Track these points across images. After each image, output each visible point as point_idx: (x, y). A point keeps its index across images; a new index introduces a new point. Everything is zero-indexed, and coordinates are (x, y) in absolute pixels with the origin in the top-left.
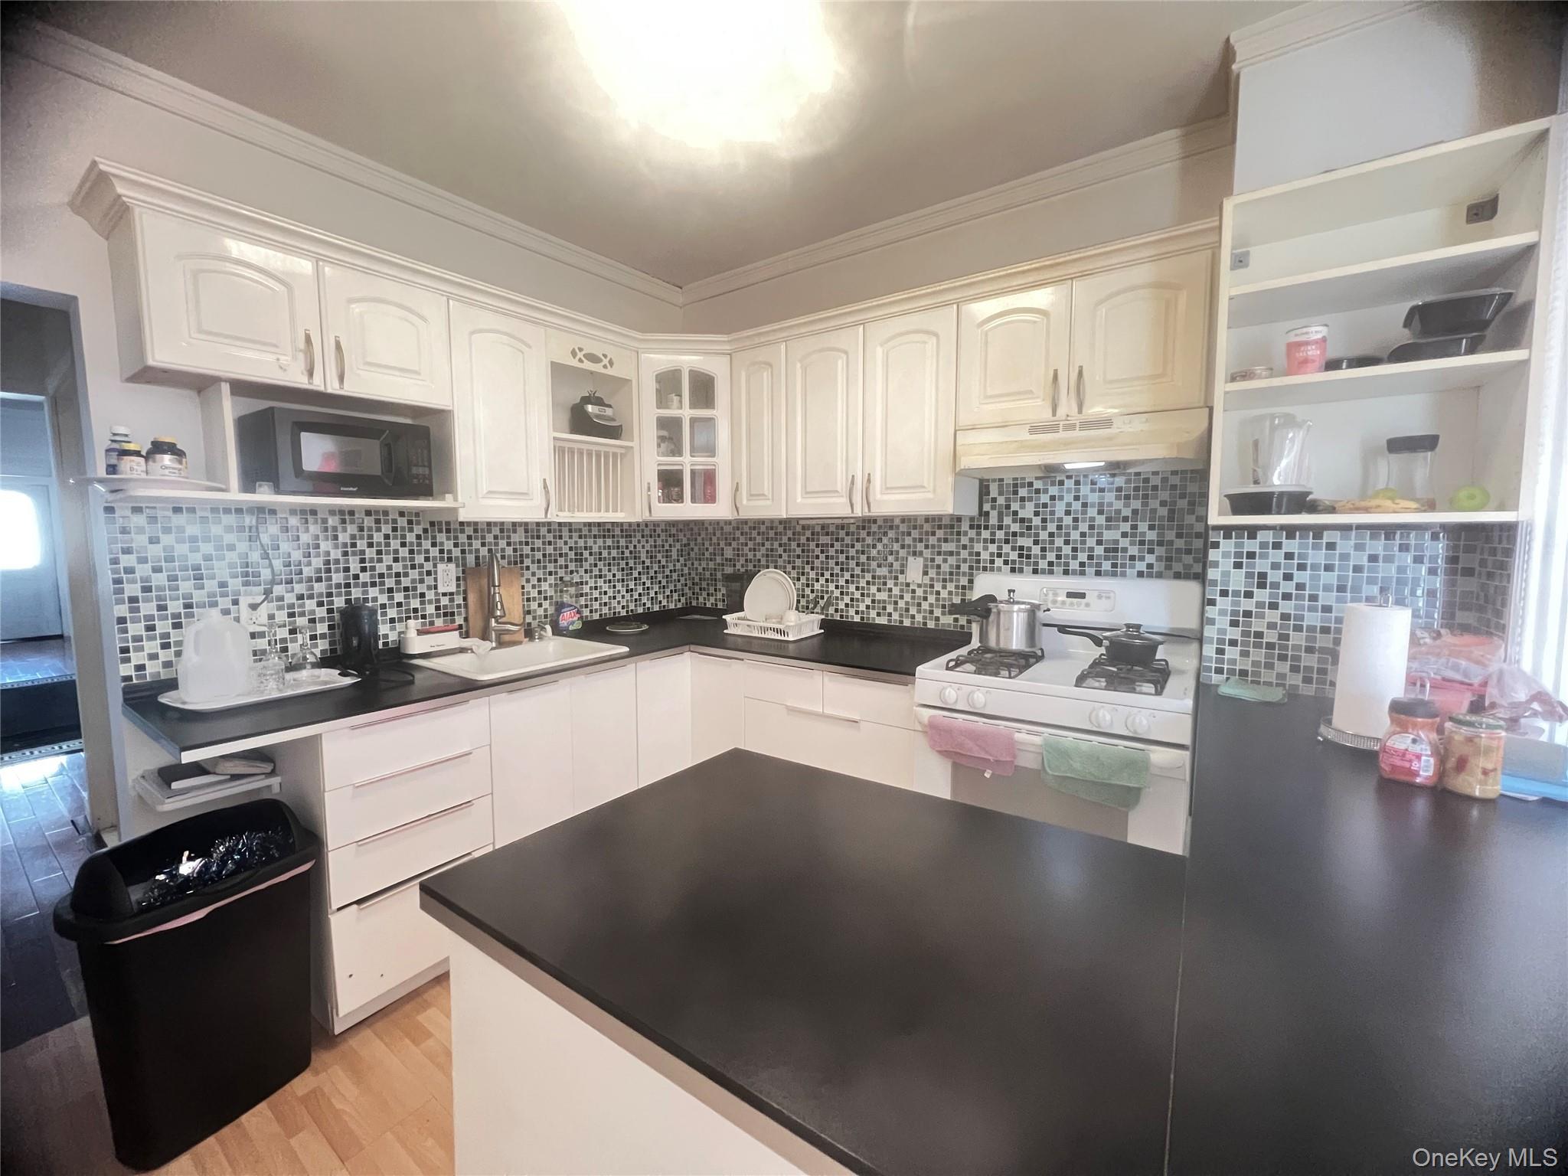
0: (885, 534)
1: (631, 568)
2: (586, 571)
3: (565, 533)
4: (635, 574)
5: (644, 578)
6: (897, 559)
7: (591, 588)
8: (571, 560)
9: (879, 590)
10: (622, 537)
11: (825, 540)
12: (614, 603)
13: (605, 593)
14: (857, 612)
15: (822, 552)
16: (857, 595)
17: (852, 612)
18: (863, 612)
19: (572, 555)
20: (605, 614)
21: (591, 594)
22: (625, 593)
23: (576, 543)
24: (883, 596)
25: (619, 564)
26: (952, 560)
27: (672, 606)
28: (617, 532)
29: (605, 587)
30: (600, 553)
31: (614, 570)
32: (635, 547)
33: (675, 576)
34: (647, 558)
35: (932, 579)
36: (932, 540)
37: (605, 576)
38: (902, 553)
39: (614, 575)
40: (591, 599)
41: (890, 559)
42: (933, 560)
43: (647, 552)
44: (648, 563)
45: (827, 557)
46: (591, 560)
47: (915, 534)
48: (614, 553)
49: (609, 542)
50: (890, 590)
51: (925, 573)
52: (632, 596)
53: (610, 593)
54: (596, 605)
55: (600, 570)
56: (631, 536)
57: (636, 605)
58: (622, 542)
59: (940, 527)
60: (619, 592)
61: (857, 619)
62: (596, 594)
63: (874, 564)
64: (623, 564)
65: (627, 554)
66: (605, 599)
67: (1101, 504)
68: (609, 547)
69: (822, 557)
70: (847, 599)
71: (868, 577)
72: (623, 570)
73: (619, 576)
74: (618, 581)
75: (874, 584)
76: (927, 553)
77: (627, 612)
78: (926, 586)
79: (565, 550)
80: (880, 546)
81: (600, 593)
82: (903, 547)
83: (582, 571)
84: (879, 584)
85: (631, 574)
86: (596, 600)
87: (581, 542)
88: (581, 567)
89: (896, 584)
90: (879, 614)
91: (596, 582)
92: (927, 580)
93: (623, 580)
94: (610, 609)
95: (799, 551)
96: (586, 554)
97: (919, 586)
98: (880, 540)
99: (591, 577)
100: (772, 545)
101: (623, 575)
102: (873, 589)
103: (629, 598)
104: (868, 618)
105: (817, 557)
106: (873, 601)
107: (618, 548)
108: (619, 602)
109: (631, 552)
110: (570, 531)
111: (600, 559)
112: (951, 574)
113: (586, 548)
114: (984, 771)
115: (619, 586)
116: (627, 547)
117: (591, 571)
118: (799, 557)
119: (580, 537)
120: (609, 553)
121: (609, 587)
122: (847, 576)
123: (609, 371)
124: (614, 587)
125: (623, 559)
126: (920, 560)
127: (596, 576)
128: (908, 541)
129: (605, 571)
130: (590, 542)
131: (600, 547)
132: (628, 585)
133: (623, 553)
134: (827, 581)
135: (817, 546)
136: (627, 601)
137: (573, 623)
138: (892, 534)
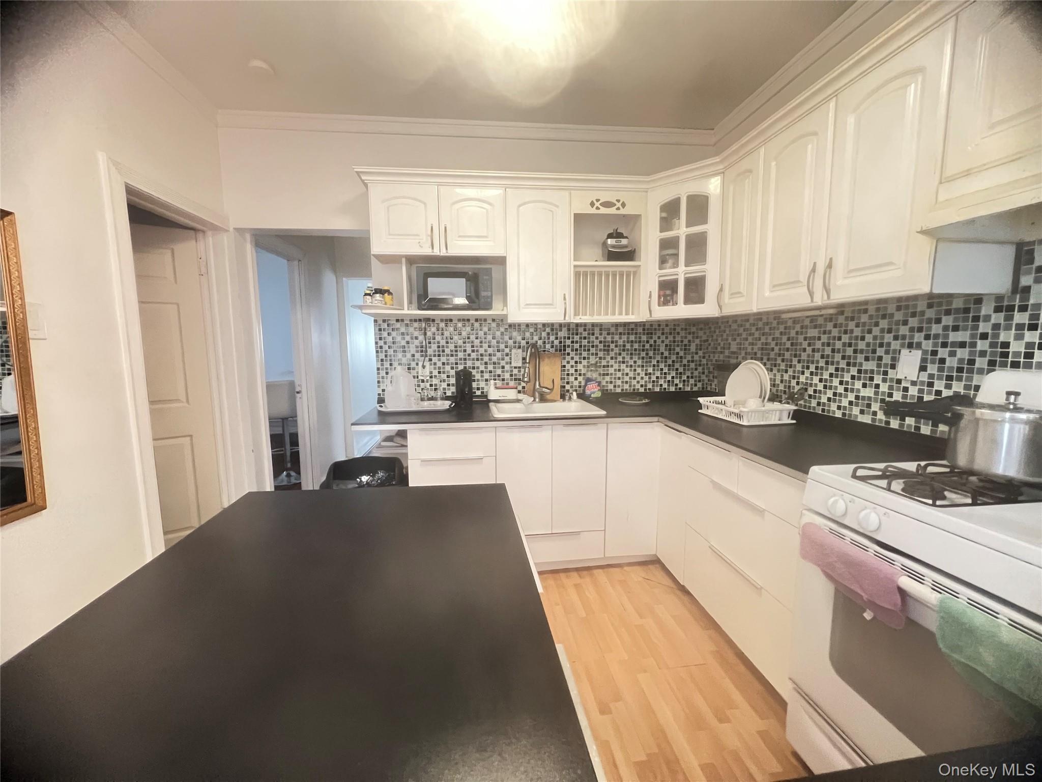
0: (877, 324)
1: (650, 358)
2: (612, 358)
3: (597, 331)
4: (654, 362)
5: (662, 366)
6: (887, 352)
7: (615, 370)
8: (600, 350)
9: (864, 386)
10: (644, 334)
11: (813, 333)
12: (634, 382)
13: (627, 374)
14: (839, 408)
15: (809, 345)
16: (841, 390)
17: (834, 407)
18: (845, 408)
19: (601, 346)
20: (626, 389)
21: (615, 374)
22: (644, 376)
23: (605, 338)
24: (868, 392)
25: (639, 354)
26: (962, 353)
27: (688, 389)
28: (640, 330)
29: (627, 370)
30: (624, 346)
31: (635, 358)
32: (655, 342)
33: (692, 365)
34: (666, 350)
35: (931, 376)
36: (936, 329)
37: (628, 362)
38: (895, 345)
39: (635, 362)
40: (615, 378)
41: (880, 352)
42: (934, 353)
43: (666, 346)
44: (666, 354)
45: (813, 350)
46: (617, 350)
47: (913, 322)
48: (636, 346)
49: (632, 338)
50: (877, 386)
51: (923, 368)
52: (650, 378)
53: (631, 374)
54: (619, 382)
55: (624, 358)
56: (652, 334)
57: (653, 386)
58: (644, 338)
59: (948, 312)
60: (639, 374)
61: (838, 414)
62: (619, 374)
63: (860, 358)
64: (643, 354)
65: (647, 346)
66: (627, 379)
68: (632, 342)
69: (809, 350)
70: (830, 394)
71: (854, 371)
72: (643, 358)
73: (639, 362)
74: (639, 366)
75: (859, 379)
76: (928, 345)
77: (645, 389)
78: (922, 383)
79: (596, 342)
80: (869, 338)
81: (623, 374)
82: (896, 338)
83: (608, 358)
84: (865, 378)
85: (651, 362)
86: (619, 378)
87: (609, 338)
88: (608, 354)
89: (884, 380)
90: (862, 412)
91: (620, 366)
92: (924, 377)
93: (643, 366)
94: (630, 386)
95: (788, 345)
96: (612, 346)
97: (914, 383)
98: (870, 332)
99: (616, 362)
100: (767, 339)
101: (643, 362)
102: (858, 385)
103: (647, 379)
104: (850, 415)
105: (805, 350)
106: (857, 397)
107: (640, 342)
108: (638, 382)
109: (651, 346)
110: (601, 330)
111: (624, 350)
112: (960, 370)
113: (612, 342)
114: (864, 611)
115: (639, 370)
116: (648, 342)
117: (616, 358)
118: (788, 350)
119: (608, 334)
120: (632, 346)
121: (631, 370)
122: (832, 369)
123: (622, 211)
124: (635, 370)
125: (643, 350)
126: (917, 355)
127: (620, 362)
128: (904, 330)
129: (627, 358)
130: (616, 337)
131: (624, 342)
132: (646, 370)
133: (644, 346)
134: (812, 373)
135: (805, 339)
136: (646, 382)
137: (594, 393)
138: (884, 324)
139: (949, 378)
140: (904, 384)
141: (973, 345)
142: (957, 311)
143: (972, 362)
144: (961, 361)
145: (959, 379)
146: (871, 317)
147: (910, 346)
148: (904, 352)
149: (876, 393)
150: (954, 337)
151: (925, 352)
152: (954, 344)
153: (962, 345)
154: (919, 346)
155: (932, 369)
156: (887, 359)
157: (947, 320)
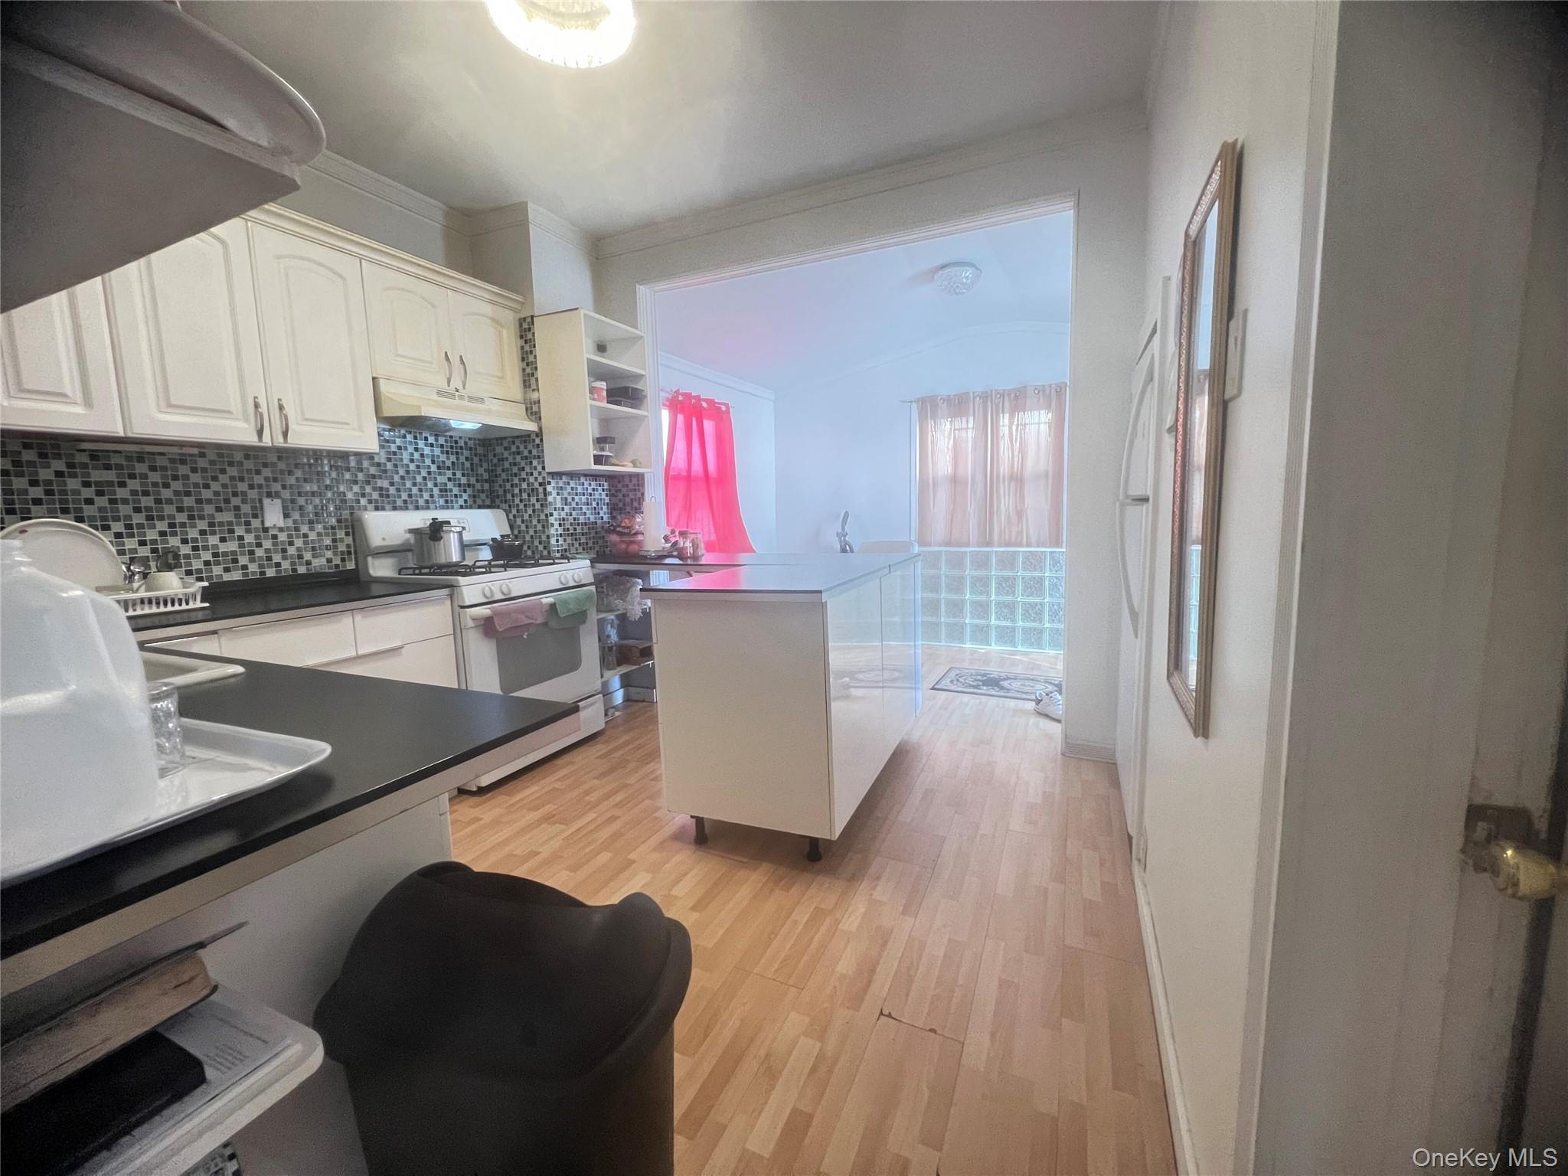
18: (200, 571)
26: (316, 501)
35: (296, 522)
36: (290, 480)
42: (293, 501)
47: (266, 472)
50: (241, 538)
51: (287, 516)
63: (209, 508)
67: (433, 456)
78: (289, 529)
80: (215, 486)
82: (251, 487)
84: (221, 532)
89: (248, 531)
90: (227, 570)
92: (290, 523)
97: (281, 530)
104: (210, 578)
106: (216, 554)
126: (278, 502)
128: (258, 480)
138: (233, 471)
141: (322, 494)
142: (304, 464)
144: (315, 507)
145: (318, 521)
148: (266, 501)
149: (241, 546)
150: (307, 487)
151: (284, 501)
152: (308, 494)
154: (277, 495)
155: (296, 515)
156: (246, 509)
157: (298, 473)
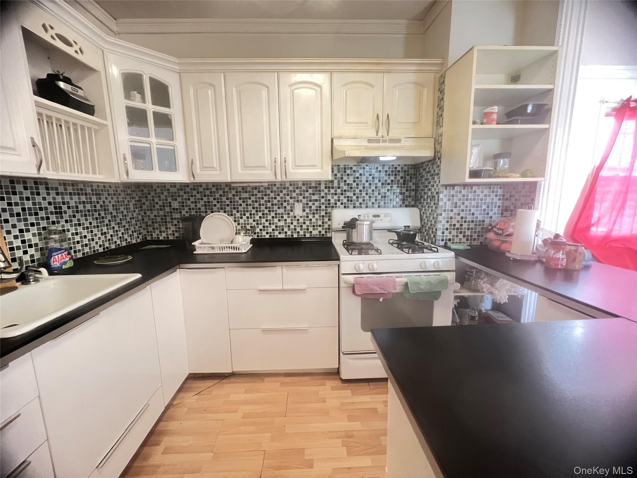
1: (103, 218)
2: (67, 221)
3: (43, 191)
4: (106, 222)
5: (113, 224)
6: (288, 204)
7: (73, 234)
8: (52, 213)
10: (93, 195)
12: (93, 244)
13: (85, 237)
14: (267, 233)
15: (244, 202)
17: (264, 233)
18: (271, 233)
19: (51, 208)
20: (87, 252)
21: (74, 239)
22: (100, 236)
23: (54, 198)
25: (93, 215)
26: (317, 204)
27: (134, 241)
28: (89, 190)
29: (85, 233)
30: (77, 207)
31: (90, 219)
32: (104, 202)
33: (133, 221)
34: (114, 210)
36: (307, 194)
37: (83, 224)
38: (291, 201)
39: (90, 223)
40: (74, 243)
41: (285, 204)
43: (113, 205)
44: (114, 213)
45: (247, 205)
46: (70, 212)
47: (298, 191)
48: (88, 207)
49: (83, 198)
50: (286, 220)
51: (304, 211)
52: (106, 237)
53: (89, 236)
54: (79, 247)
55: (79, 220)
56: (100, 194)
57: (110, 244)
58: (94, 198)
59: (310, 188)
60: (96, 235)
62: (77, 238)
63: (275, 208)
64: (96, 215)
65: (98, 207)
66: (86, 241)
68: (84, 202)
71: (273, 214)
72: (97, 219)
73: (94, 223)
74: (94, 227)
75: (276, 218)
76: (304, 201)
77: (104, 249)
78: (304, 216)
79: (44, 204)
80: (278, 198)
81: (81, 237)
82: (291, 198)
83: (63, 222)
85: (104, 222)
86: (78, 242)
87: (59, 199)
88: (62, 218)
90: (280, 233)
91: (76, 229)
92: (305, 214)
93: (98, 227)
94: (90, 248)
96: (65, 208)
97: (301, 217)
98: (278, 195)
99: (71, 226)
101: (97, 223)
102: (276, 220)
103: (104, 239)
104: (274, 236)
105: (241, 205)
106: (276, 227)
107: (91, 203)
108: (97, 243)
109: (101, 206)
110: (47, 189)
111: (77, 212)
112: (317, 210)
113: (64, 203)
115: (95, 231)
116: (98, 203)
117: (71, 221)
118: (228, 205)
119: (57, 194)
120: (84, 207)
121: (88, 232)
123: (79, 57)
124: (92, 232)
125: (96, 211)
126: (301, 204)
127: (75, 225)
128: (294, 195)
129: (83, 220)
130: (67, 198)
131: (76, 202)
132: (102, 230)
133: (95, 206)
136: (103, 241)
137: (65, 263)
138: (285, 191)
139: (314, 214)
140: (297, 218)
141: (320, 200)
142: (313, 187)
143: (320, 207)
144: (317, 207)
145: (317, 213)
146: (278, 188)
147: (298, 201)
148: (296, 204)
149: (286, 223)
150: (314, 197)
151: (304, 204)
152: (314, 200)
153: (316, 200)
154: (301, 201)
155: (307, 210)
156: (288, 208)
157: (310, 191)
